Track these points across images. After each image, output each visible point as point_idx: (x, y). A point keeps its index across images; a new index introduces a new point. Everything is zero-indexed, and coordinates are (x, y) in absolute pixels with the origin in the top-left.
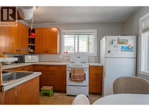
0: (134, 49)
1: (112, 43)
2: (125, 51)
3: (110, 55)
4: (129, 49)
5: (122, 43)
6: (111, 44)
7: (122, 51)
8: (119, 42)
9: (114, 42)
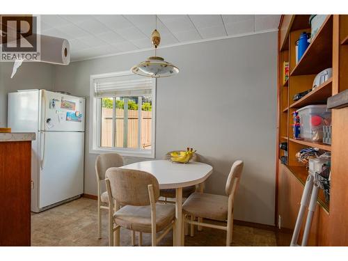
0: (82, 119)
1: (54, 105)
2: (72, 120)
3: (50, 126)
4: (76, 118)
5: (67, 107)
6: (52, 107)
7: (67, 120)
8: (64, 106)
9: (56, 103)
